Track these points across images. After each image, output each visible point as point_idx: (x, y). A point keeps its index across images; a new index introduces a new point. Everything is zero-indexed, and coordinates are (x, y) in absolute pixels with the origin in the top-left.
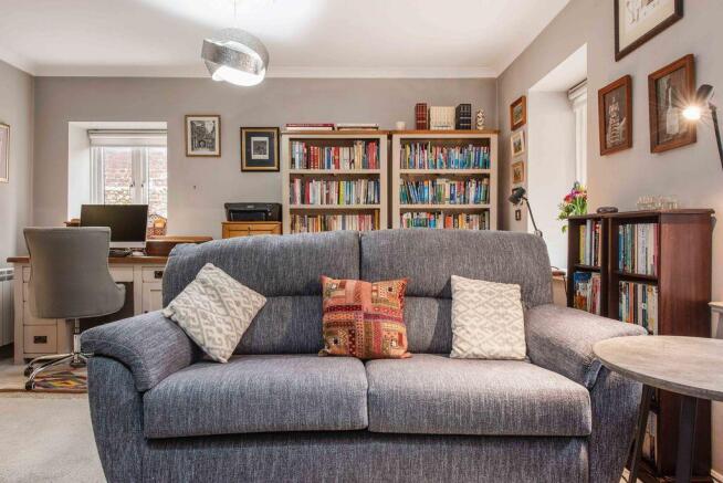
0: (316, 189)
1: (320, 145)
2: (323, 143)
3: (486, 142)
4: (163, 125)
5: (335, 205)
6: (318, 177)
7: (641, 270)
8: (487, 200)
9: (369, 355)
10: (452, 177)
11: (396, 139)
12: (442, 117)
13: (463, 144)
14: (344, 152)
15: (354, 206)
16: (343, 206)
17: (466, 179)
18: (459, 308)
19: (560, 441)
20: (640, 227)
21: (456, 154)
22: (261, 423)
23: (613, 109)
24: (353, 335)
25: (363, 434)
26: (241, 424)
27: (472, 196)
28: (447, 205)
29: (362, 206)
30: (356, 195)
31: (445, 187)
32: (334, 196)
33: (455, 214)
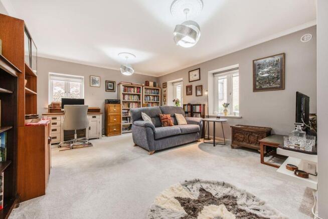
0: (126, 97)
1: (127, 87)
2: (128, 87)
3: (158, 90)
4: (83, 77)
5: (130, 101)
6: (127, 94)
7: (197, 111)
8: (158, 100)
9: (170, 125)
10: (152, 96)
11: (144, 87)
12: (151, 84)
13: (154, 89)
14: (132, 89)
15: (134, 101)
16: (132, 101)
17: (154, 96)
18: (177, 116)
19: (196, 132)
20: (197, 106)
21: (153, 91)
22: (170, 134)
23: (189, 89)
24: (168, 123)
25: (179, 135)
26: (168, 135)
27: (156, 99)
28: (152, 101)
29: (136, 101)
30: (135, 98)
31: (152, 98)
32: (130, 98)
33: (153, 103)
